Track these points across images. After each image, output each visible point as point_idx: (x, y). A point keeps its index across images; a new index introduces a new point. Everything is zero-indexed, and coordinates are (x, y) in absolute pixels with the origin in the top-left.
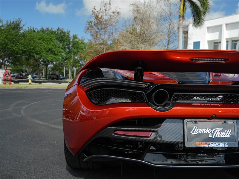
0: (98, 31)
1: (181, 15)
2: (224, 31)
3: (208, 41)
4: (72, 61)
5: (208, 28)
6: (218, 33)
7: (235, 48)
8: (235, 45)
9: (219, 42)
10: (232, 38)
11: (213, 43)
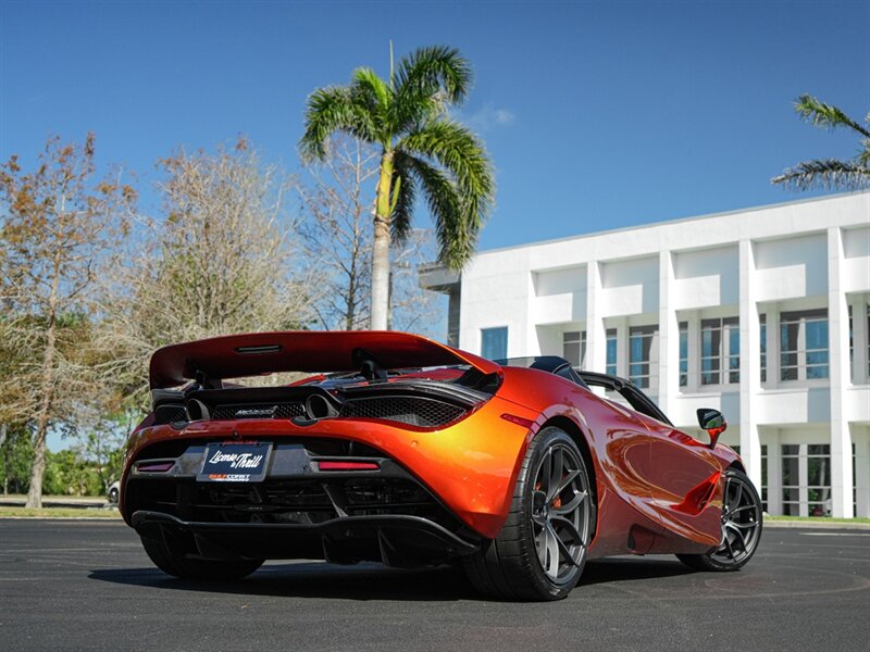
1: (380, 217)
2: (594, 288)
3: (540, 328)
5: (536, 274)
6: (570, 295)
7: (646, 357)
8: (647, 344)
9: (584, 334)
10: (628, 318)
11: (561, 336)
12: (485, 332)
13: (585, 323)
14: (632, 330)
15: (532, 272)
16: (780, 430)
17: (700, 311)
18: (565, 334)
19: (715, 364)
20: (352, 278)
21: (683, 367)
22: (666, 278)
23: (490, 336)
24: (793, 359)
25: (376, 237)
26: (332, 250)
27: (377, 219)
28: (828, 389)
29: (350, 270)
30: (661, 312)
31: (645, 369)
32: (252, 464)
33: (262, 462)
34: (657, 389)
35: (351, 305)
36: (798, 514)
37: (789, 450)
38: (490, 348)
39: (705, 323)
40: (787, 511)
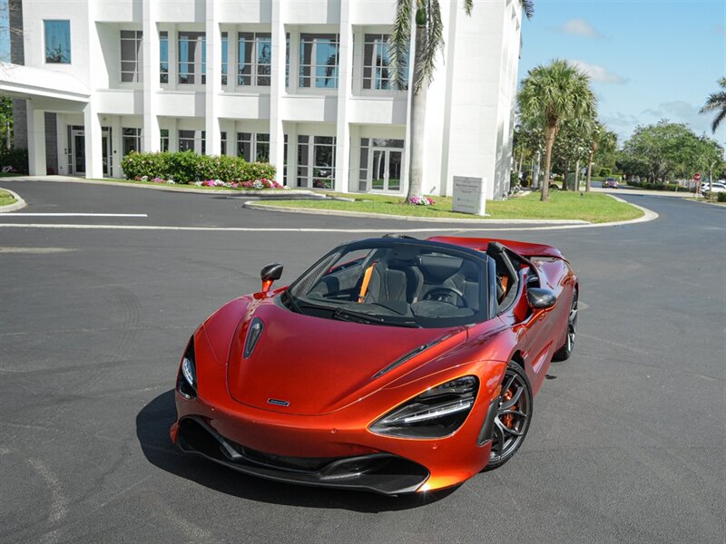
3: (99, 24)
7: (192, 58)
8: (192, 47)
9: (141, 33)
10: (178, 25)
11: (118, 33)
12: (46, 22)
13: (141, 25)
14: (181, 34)
16: (298, 124)
17: (237, 25)
18: (122, 31)
19: (248, 70)
21: (224, 70)
23: (53, 27)
24: (307, 71)
28: (336, 97)
30: (208, 23)
31: (191, 68)
36: (306, 186)
37: (303, 139)
39: (240, 35)
40: (299, 183)
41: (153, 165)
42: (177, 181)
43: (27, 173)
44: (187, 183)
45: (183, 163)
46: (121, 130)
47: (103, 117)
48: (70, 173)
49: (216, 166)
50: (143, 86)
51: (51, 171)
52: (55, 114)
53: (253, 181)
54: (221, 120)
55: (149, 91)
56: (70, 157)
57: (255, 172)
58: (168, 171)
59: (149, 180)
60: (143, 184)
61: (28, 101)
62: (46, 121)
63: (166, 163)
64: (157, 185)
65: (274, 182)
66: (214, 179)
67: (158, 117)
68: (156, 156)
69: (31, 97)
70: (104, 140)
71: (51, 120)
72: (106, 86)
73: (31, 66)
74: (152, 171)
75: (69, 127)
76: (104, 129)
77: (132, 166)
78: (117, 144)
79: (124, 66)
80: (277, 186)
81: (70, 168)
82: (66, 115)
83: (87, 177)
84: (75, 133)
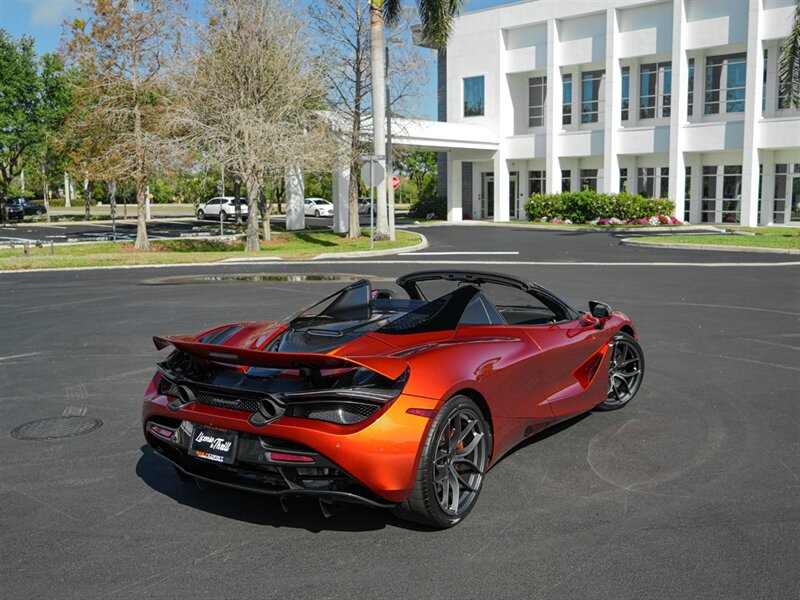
0: (109, 53)
1: (374, 5)
2: (553, 42)
3: (509, 76)
4: (43, 154)
5: (506, 31)
6: (534, 48)
7: (595, 96)
8: (596, 86)
9: (545, 78)
10: (580, 66)
11: (527, 81)
12: (466, 80)
13: (546, 71)
14: (584, 74)
15: (503, 29)
16: (703, 155)
17: (640, 58)
18: (530, 79)
19: (652, 102)
20: (358, 51)
21: (625, 105)
22: (612, 32)
23: (471, 83)
24: (716, 96)
25: (372, 23)
26: (340, 29)
27: (372, 8)
28: (743, 122)
29: (356, 45)
30: (607, 60)
31: (595, 107)
32: (225, 448)
33: (231, 447)
34: (603, 123)
35: (358, 73)
36: (714, 221)
37: (709, 171)
38: (471, 93)
39: (643, 67)
40: (705, 219)
41: (552, 206)
42: (574, 221)
43: (445, 219)
44: (584, 223)
45: (580, 203)
46: (528, 174)
47: (511, 163)
48: (483, 218)
49: (611, 204)
50: (545, 129)
51: (466, 216)
52: (471, 163)
53: (648, 217)
54: (620, 157)
55: (552, 134)
56: (483, 203)
57: (651, 209)
58: (567, 211)
59: (548, 221)
60: (542, 224)
61: (448, 153)
62: (463, 170)
63: (564, 203)
64: (555, 225)
65: (672, 218)
66: (610, 217)
67: (560, 158)
68: (556, 198)
69: (451, 149)
70: (512, 184)
71: (467, 168)
72: (511, 133)
73: (453, 121)
74: (551, 212)
75: (483, 174)
76: (512, 174)
77: (533, 208)
78: (524, 186)
79: (532, 112)
80: (675, 221)
81: (483, 212)
82: (480, 163)
83: (495, 220)
84: (488, 179)
